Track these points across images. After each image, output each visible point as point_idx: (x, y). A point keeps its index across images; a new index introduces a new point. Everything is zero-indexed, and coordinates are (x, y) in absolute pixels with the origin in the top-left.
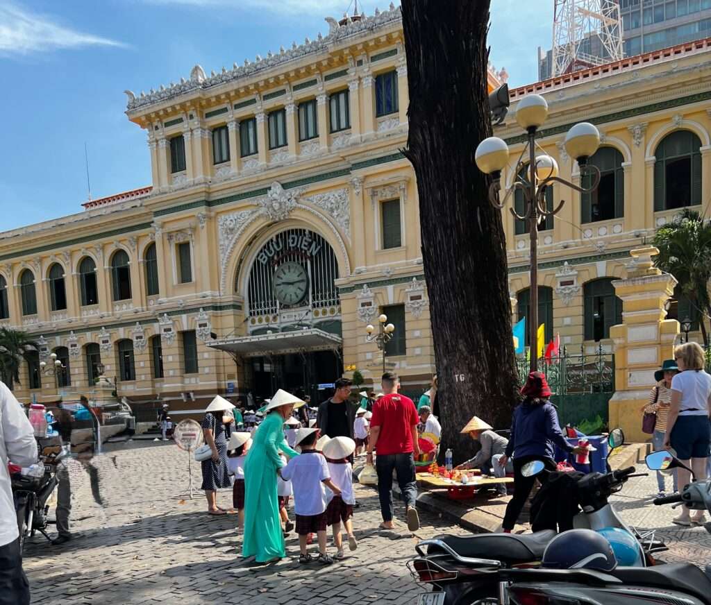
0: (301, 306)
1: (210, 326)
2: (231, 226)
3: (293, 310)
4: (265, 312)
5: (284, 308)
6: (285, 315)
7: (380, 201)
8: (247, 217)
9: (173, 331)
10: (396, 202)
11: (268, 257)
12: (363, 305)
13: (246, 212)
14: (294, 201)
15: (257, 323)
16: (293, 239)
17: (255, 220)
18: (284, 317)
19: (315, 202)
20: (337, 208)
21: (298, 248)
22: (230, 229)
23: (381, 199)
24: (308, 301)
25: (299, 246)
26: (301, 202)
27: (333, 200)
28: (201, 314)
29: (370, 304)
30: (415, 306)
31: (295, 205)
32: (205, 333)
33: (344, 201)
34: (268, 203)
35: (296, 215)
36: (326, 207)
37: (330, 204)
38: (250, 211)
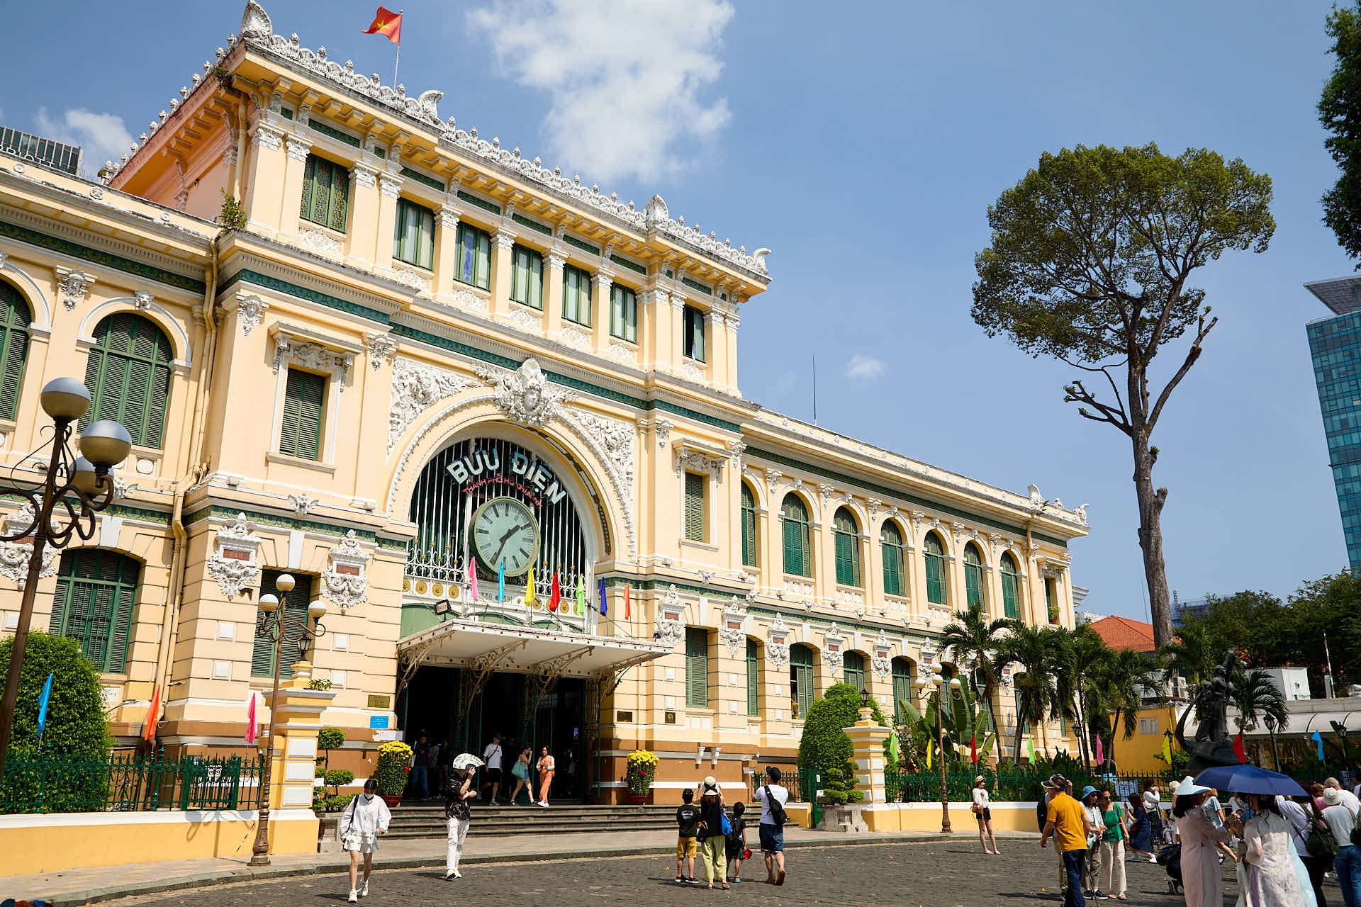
1: (363, 576)
8: (460, 389)
9: (254, 561)
10: (704, 481)
11: (470, 474)
12: (667, 616)
13: (457, 381)
14: (555, 404)
15: (415, 591)
16: (521, 462)
19: (585, 422)
20: (618, 448)
22: (423, 394)
23: (689, 468)
25: (529, 478)
26: (564, 413)
27: (615, 434)
28: (352, 544)
29: (676, 617)
30: (734, 637)
31: (559, 412)
32: (353, 589)
33: (627, 443)
34: (518, 387)
35: (554, 428)
36: (600, 440)
37: (609, 437)
38: (468, 382)
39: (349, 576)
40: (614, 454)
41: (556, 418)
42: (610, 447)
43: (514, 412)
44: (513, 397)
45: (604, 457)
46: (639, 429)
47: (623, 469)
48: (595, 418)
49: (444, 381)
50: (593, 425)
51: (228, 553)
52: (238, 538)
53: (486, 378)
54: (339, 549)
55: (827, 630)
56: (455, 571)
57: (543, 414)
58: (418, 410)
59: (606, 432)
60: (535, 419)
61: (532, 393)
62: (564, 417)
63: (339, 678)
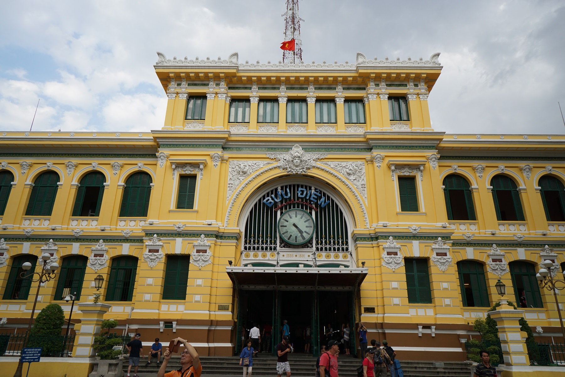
0: (303, 247)
1: (209, 253)
2: (245, 170)
4: (262, 248)
5: (284, 247)
6: (285, 254)
7: (398, 176)
8: (262, 166)
9: (160, 252)
10: (412, 179)
11: (275, 202)
12: (389, 254)
13: (261, 163)
14: (312, 162)
15: (252, 258)
16: (303, 192)
17: (270, 169)
18: (283, 256)
19: (332, 166)
20: (354, 174)
21: (306, 200)
22: (243, 172)
23: (399, 174)
24: (311, 244)
25: (308, 198)
26: (319, 164)
27: (351, 168)
28: (202, 240)
29: (396, 254)
30: (442, 261)
31: (315, 165)
32: (203, 259)
33: (360, 171)
34: (289, 158)
35: (313, 172)
36: (343, 172)
37: (348, 170)
38: (265, 163)
39: (201, 254)
40: (352, 177)
41: (314, 167)
42: (349, 174)
43: (289, 170)
44: (287, 164)
45: (344, 180)
46: (367, 162)
47: (359, 184)
48: (338, 163)
49: (253, 165)
50: (339, 166)
51: (150, 251)
52: (153, 244)
53: (275, 159)
54: (196, 243)
55: (541, 250)
56: (273, 246)
57: (305, 168)
58: (241, 180)
59: (346, 168)
60: (301, 170)
61: (296, 159)
62: (319, 166)
63: (198, 298)
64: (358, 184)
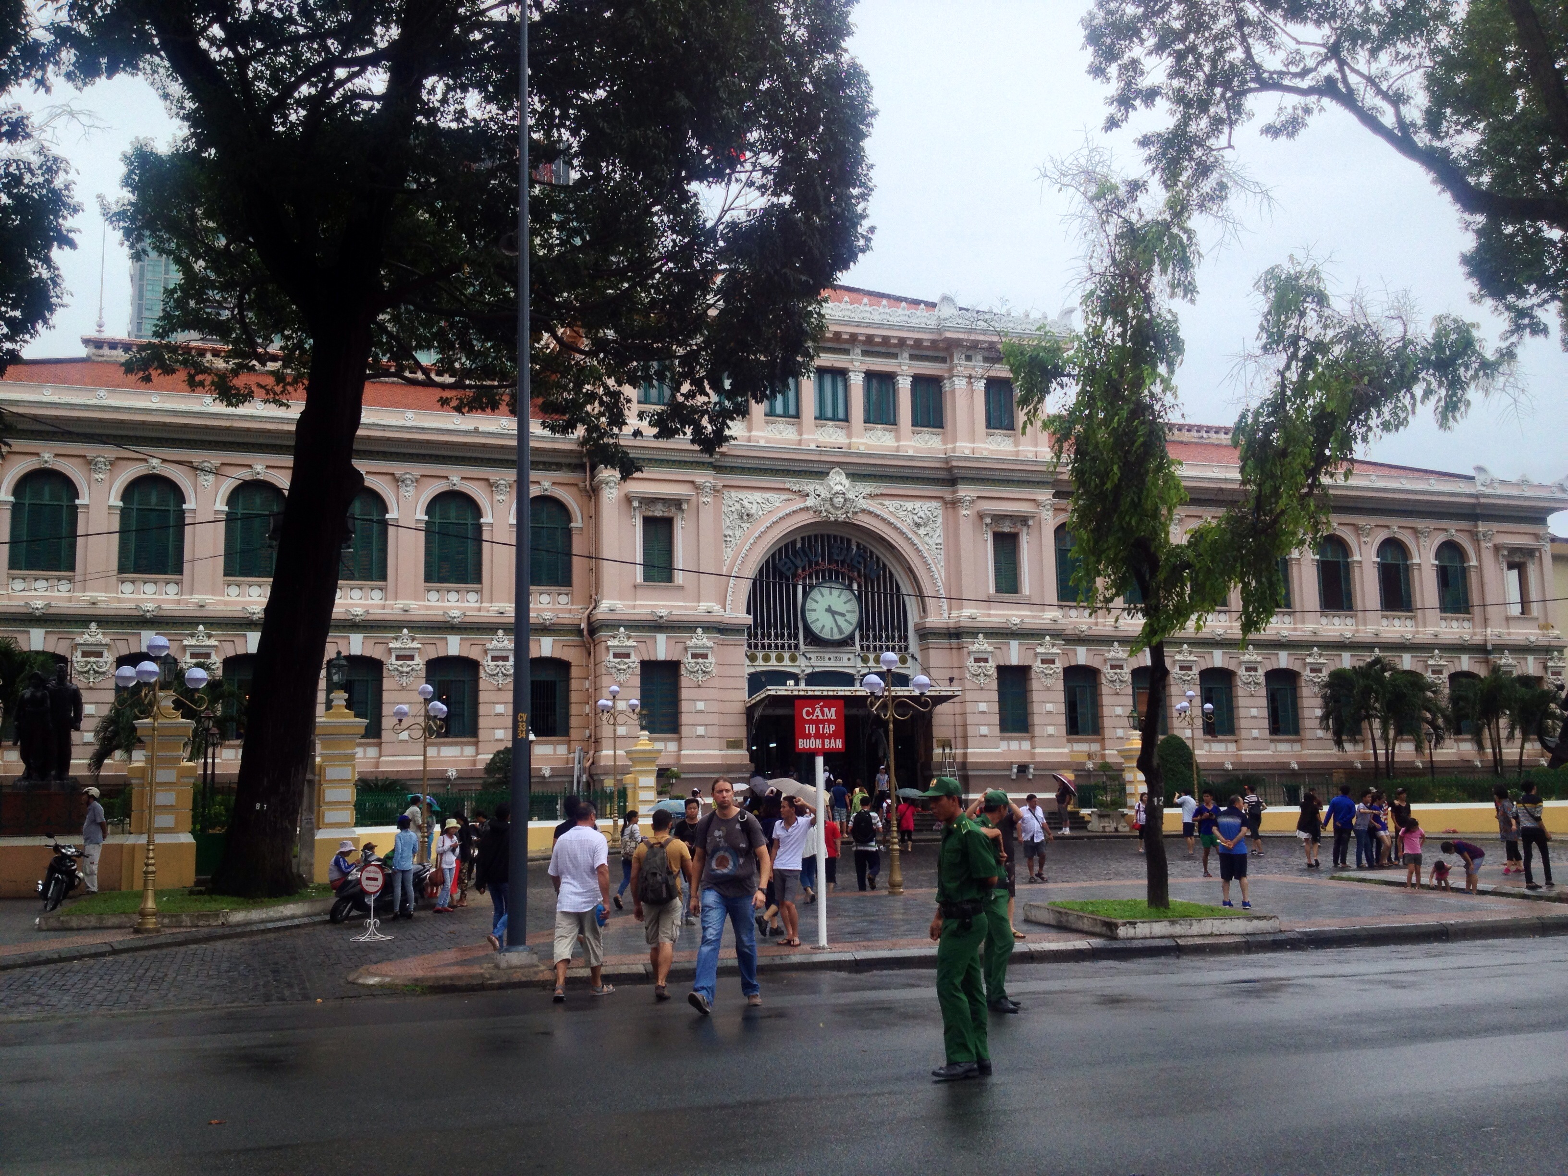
0: (840, 646)
1: (711, 659)
2: (751, 511)
3: (831, 649)
4: (776, 646)
5: (810, 644)
6: (812, 656)
7: (994, 533)
8: (779, 505)
9: (633, 658)
10: (1013, 538)
12: (977, 660)
13: (776, 498)
14: (861, 500)
15: (760, 662)
16: (840, 550)
17: (794, 512)
18: (809, 658)
19: (892, 509)
20: (925, 525)
22: (748, 515)
23: (996, 529)
24: (853, 639)
26: (870, 505)
27: (921, 514)
28: (700, 638)
29: (986, 660)
30: (1047, 672)
31: (865, 507)
32: (704, 668)
33: (934, 519)
34: (825, 494)
35: (862, 520)
36: (908, 520)
37: (916, 518)
38: (784, 498)
39: (700, 660)
40: (922, 531)
41: (863, 511)
42: (918, 525)
43: (825, 514)
44: (821, 504)
45: (911, 535)
46: (946, 503)
47: (932, 542)
48: (901, 503)
49: (763, 501)
50: (899, 510)
51: (616, 655)
52: (621, 644)
53: (799, 491)
54: (689, 642)
55: (1177, 652)
56: (793, 642)
57: (851, 511)
58: (745, 528)
59: (913, 514)
60: (844, 516)
61: (839, 496)
62: (872, 509)
63: (701, 730)
64: (930, 542)
